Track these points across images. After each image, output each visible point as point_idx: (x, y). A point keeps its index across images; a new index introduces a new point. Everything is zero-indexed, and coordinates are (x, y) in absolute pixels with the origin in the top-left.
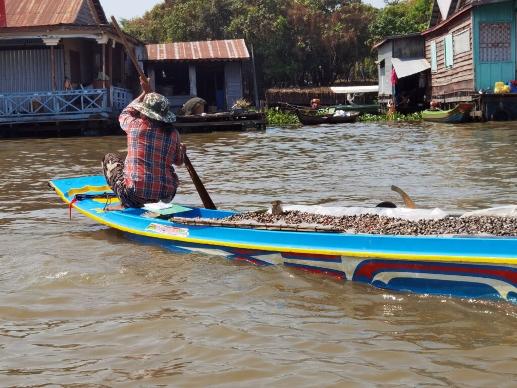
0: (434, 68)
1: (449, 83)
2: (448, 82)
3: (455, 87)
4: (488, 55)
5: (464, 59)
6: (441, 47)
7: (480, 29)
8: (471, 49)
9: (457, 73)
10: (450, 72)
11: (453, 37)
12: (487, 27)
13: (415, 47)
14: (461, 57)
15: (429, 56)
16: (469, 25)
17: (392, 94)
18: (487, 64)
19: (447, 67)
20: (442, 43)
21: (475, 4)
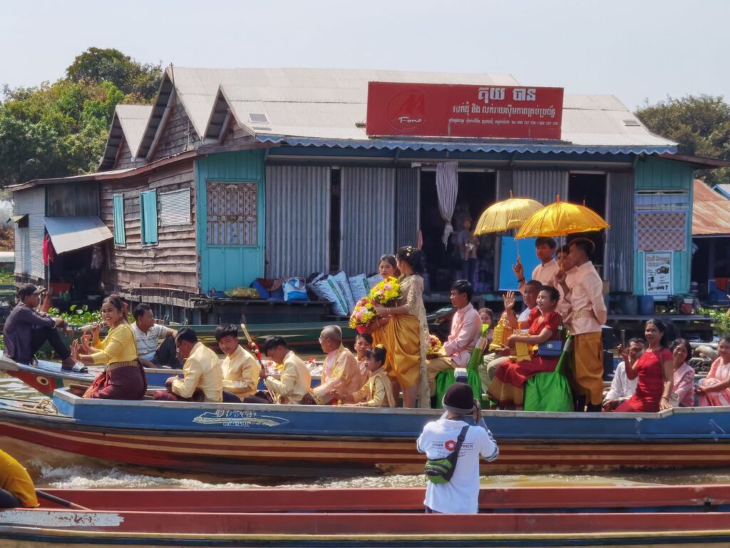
0: (120, 240)
1: (150, 270)
2: (148, 268)
3: (162, 280)
4: (220, 234)
5: (178, 236)
6: (132, 209)
7: (209, 192)
8: (193, 222)
9: (165, 258)
10: (152, 254)
11: (157, 196)
12: (219, 189)
13: (85, 200)
14: (173, 233)
15: (109, 218)
16: (189, 182)
18: (219, 250)
19: (146, 243)
20: (136, 201)
21: (202, 153)
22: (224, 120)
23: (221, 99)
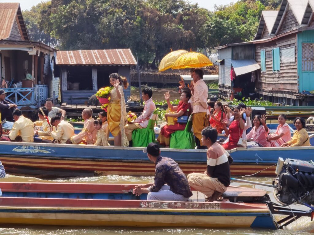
0: (263, 70)
1: (276, 82)
2: (275, 82)
3: (282, 87)
4: (308, 66)
5: (289, 67)
6: (269, 56)
7: (303, 48)
8: (296, 61)
9: (283, 77)
10: (277, 75)
11: (280, 50)
12: (307, 46)
13: (248, 52)
14: (287, 66)
15: (259, 60)
16: (294, 44)
17: (231, 86)
18: (307, 73)
19: (275, 71)
20: (270, 53)
21: (300, 30)
22: (310, 16)
23: (309, 6)
